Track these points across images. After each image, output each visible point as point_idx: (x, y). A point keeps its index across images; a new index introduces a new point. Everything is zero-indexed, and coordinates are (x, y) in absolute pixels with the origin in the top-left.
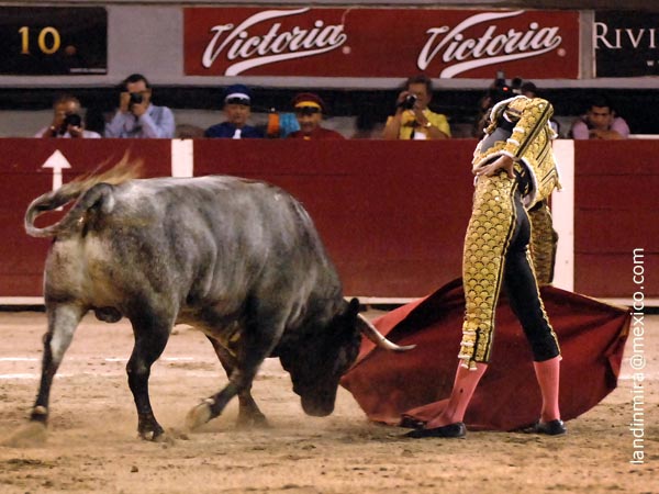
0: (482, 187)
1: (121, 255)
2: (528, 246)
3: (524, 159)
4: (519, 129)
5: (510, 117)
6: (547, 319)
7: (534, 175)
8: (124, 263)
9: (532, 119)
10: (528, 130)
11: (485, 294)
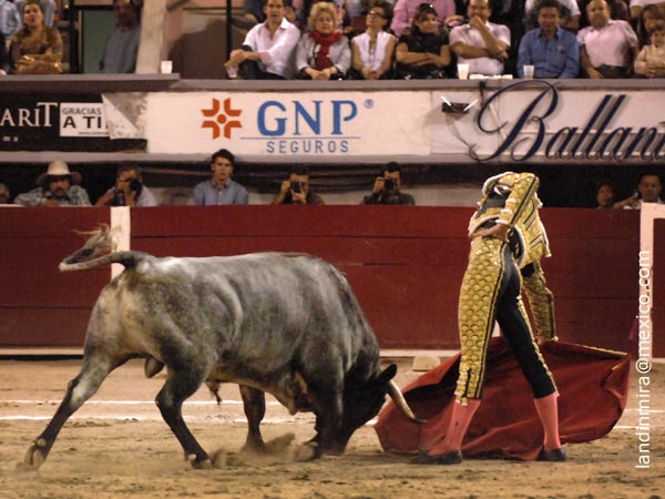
0: (477, 247)
1: (150, 305)
2: (519, 297)
3: (516, 226)
4: (511, 200)
5: (500, 189)
6: (543, 360)
7: (522, 237)
8: (152, 313)
9: (522, 191)
10: (520, 201)
11: (475, 338)
